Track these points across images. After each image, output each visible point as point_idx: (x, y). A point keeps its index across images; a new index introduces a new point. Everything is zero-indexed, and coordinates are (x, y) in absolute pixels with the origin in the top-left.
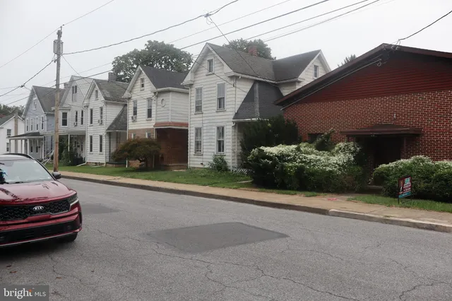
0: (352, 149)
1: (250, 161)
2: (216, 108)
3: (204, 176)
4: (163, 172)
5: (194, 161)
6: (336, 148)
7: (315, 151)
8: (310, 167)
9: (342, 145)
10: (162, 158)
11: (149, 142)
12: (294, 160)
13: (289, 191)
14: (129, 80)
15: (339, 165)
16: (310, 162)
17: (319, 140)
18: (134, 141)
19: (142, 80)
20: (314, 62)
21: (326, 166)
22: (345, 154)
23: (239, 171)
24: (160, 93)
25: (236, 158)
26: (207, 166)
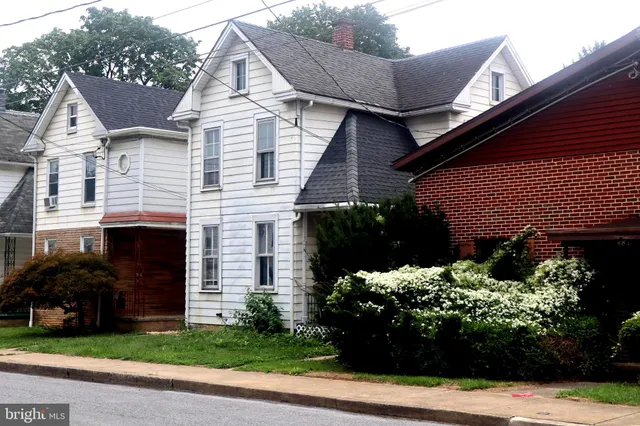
0: (575, 274)
1: (333, 305)
2: (252, 177)
3: (223, 346)
4: (122, 338)
5: (200, 309)
6: (538, 274)
7: (488, 281)
8: (474, 318)
9: (550, 264)
10: (121, 302)
11: (88, 263)
12: (437, 301)
13: (423, 379)
14: (40, 106)
15: (542, 313)
16: (475, 307)
17: (499, 254)
18: (49, 259)
19: (73, 108)
20: (492, 65)
21: (511, 316)
22: (558, 287)
23: (311, 331)
24: (117, 139)
25: (303, 299)
26: (232, 321)
